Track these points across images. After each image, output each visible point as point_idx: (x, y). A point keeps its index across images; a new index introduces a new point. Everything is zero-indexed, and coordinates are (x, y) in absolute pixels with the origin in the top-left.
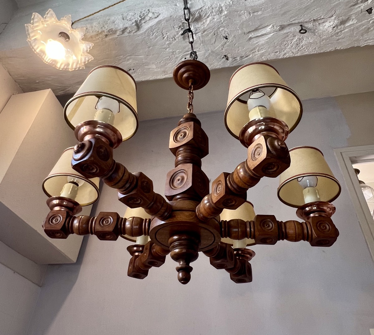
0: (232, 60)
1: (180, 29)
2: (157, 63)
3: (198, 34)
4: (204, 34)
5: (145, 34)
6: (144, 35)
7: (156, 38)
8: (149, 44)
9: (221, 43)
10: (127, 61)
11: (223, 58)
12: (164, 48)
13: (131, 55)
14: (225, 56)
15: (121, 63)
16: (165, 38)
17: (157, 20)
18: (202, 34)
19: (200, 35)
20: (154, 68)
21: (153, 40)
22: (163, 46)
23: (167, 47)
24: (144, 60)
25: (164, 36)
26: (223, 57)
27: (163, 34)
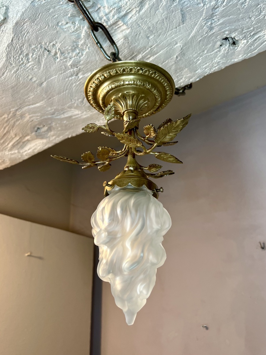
0: (247, 42)
1: (77, 23)
2: (77, 104)
3: (130, 16)
4: (143, 11)
5: (11, 64)
6: (10, 67)
7: (40, 63)
8: (34, 79)
9: (201, 16)
10: (21, 119)
11: (221, 45)
12: (72, 76)
13: (20, 108)
14: (223, 39)
15: (14, 124)
16: (58, 55)
17: (10, 26)
18: (139, 12)
19: (135, 18)
20: (78, 114)
21: (36, 70)
22: (65, 72)
23: (74, 71)
24: (49, 109)
25: (53, 53)
26: (219, 43)
27: (47, 49)
